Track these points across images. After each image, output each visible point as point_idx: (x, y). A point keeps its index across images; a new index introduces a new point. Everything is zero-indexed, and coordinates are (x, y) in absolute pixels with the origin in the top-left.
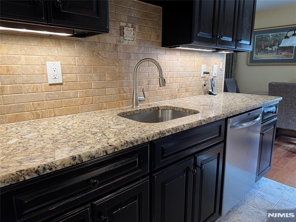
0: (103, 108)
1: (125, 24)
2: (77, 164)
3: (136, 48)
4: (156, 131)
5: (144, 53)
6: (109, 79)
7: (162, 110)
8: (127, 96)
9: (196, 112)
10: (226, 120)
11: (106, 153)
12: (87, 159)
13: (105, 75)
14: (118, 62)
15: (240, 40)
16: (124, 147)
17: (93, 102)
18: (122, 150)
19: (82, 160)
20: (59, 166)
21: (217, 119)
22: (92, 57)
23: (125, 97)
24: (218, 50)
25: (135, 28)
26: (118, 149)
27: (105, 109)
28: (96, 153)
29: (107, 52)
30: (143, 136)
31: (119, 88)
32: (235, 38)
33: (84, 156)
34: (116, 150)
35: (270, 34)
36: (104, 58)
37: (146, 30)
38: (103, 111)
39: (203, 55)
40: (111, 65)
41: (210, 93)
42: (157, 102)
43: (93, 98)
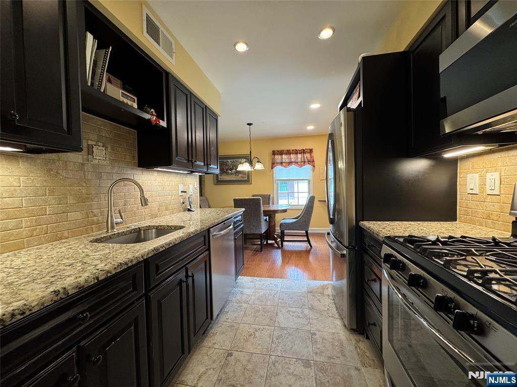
0: (63, 237)
1: (94, 143)
2: (61, 299)
3: (109, 168)
4: (150, 248)
5: (119, 172)
6: (72, 201)
7: (144, 230)
8: (98, 220)
9: (181, 228)
10: (209, 230)
11: (98, 279)
12: (74, 291)
13: (67, 197)
14: (85, 182)
15: (210, 165)
16: (117, 269)
17: (48, 231)
18: (116, 273)
19: (68, 293)
20: (36, 307)
21: (202, 231)
22: (48, 176)
23: (96, 221)
24: (192, 172)
25: (107, 148)
26: (111, 273)
27: (67, 238)
28: (86, 282)
29: (70, 171)
30: (137, 255)
31: (87, 212)
32: (206, 163)
33: (70, 287)
34: (109, 275)
35: (229, 160)
36: (66, 177)
37: (120, 151)
38: (64, 241)
39: (179, 176)
40: (76, 186)
41: (189, 210)
42: (135, 224)
43: (47, 226)
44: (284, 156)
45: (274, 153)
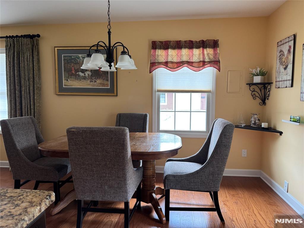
44: (171, 52)
45: (155, 45)
